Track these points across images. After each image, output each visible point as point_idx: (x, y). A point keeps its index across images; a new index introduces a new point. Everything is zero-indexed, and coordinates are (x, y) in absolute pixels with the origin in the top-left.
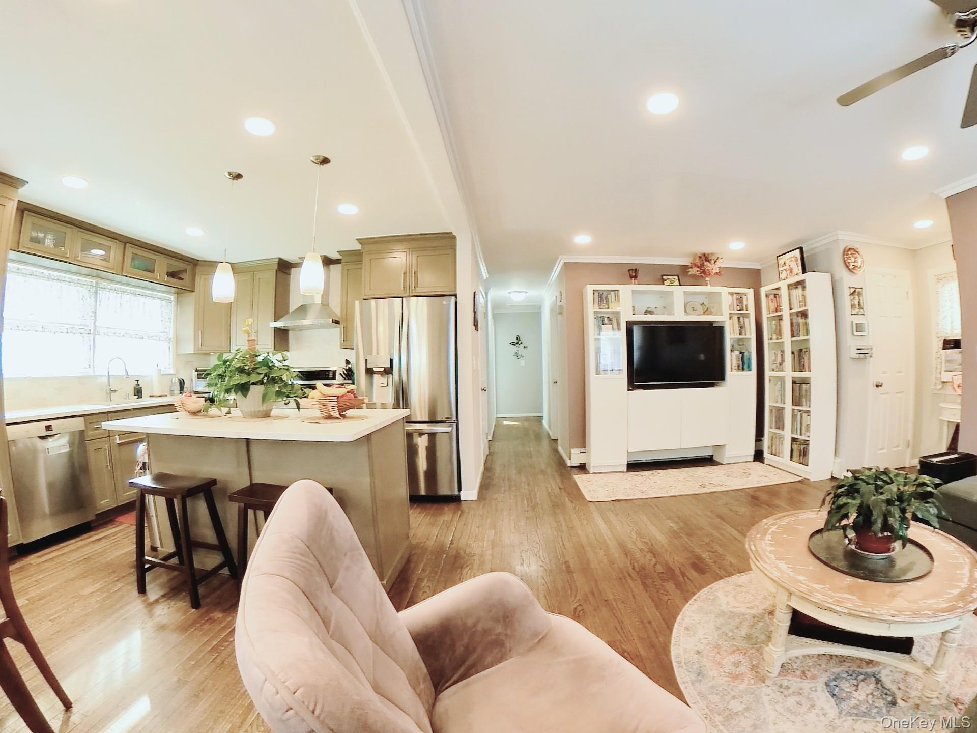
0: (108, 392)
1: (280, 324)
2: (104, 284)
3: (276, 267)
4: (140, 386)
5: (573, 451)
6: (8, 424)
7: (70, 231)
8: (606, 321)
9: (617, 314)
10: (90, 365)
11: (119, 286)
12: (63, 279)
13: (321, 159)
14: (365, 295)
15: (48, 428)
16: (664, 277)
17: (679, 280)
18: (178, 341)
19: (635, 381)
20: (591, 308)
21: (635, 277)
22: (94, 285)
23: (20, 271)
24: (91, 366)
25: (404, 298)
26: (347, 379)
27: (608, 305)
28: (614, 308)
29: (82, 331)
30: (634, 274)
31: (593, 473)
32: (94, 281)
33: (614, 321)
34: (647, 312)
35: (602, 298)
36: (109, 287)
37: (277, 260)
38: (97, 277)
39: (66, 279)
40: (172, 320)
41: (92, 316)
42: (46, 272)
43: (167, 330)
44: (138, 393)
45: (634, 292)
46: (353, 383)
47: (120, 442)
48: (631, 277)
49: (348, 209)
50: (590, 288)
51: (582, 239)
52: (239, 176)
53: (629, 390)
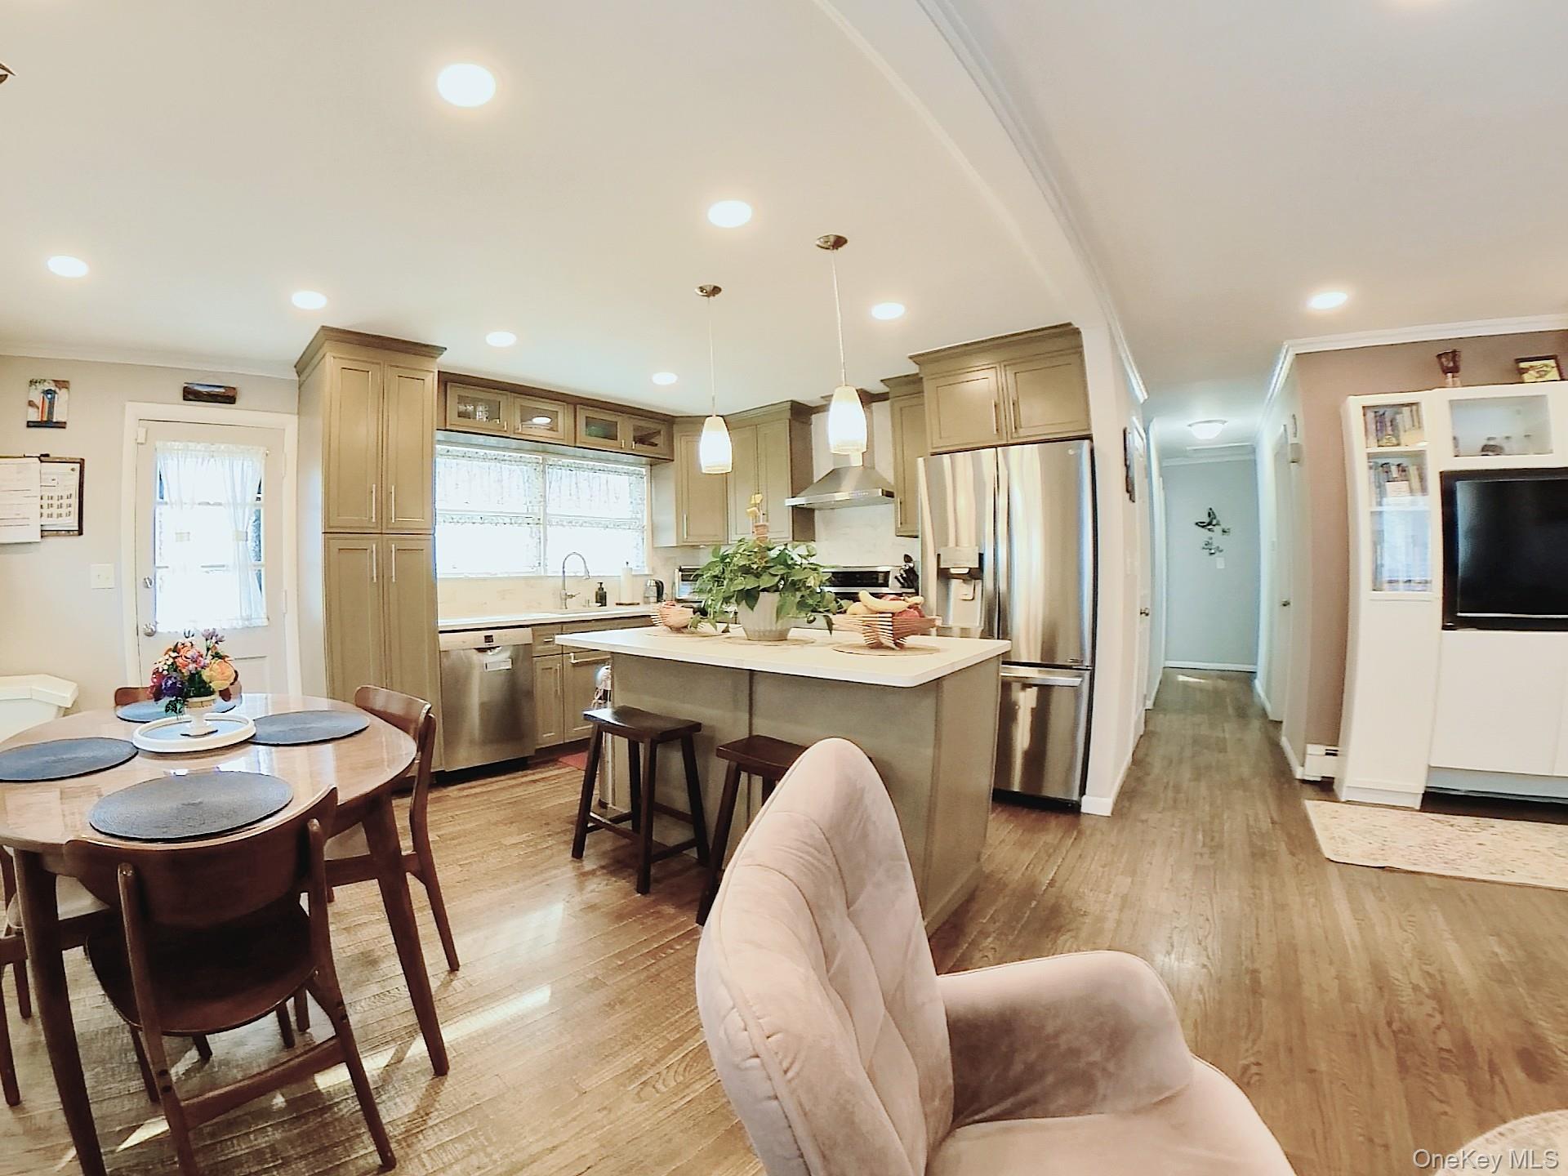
0: (564, 597)
1: (799, 501)
2: (552, 459)
3: (788, 415)
4: (605, 590)
5: (1311, 749)
6: (441, 632)
7: (504, 399)
8: (1395, 473)
9: (1419, 457)
10: (539, 563)
11: (572, 461)
12: (502, 458)
13: (832, 239)
14: (933, 448)
15: (488, 639)
16: (1523, 365)
17: (1558, 366)
18: (654, 530)
19: (1458, 610)
20: (1360, 445)
21: (1455, 370)
22: (541, 462)
23: (449, 453)
24: (542, 564)
25: (999, 449)
26: (906, 585)
27: (1397, 438)
28: (1410, 442)
29: (530, 521)
30: (1451, 364)
31: (1348, 802)
32: (540, 457)
33: (1413, 471)
34: (1487, 450)
35: (1383, 421)
36: (560, 463)
37: (788, 405)
38: (544, 452)
39: (505, 458)
40: (645, 502)
41: (540, 502)
42: (482, 452)
43: (639, 516)
44: (602, 599)
45: (1453, 404)
46: (917, 594)
47: (576, 661)
48: (1446, 371)
49: (889, 311)
50: (1354, 406)
51: (1328, 300)
52: (716, 290)
53: (1445, 628)
